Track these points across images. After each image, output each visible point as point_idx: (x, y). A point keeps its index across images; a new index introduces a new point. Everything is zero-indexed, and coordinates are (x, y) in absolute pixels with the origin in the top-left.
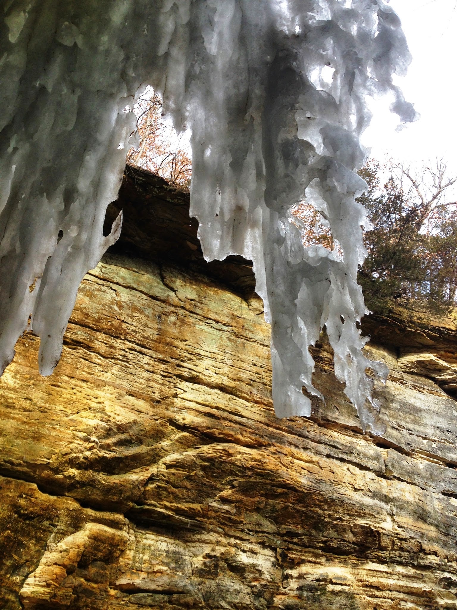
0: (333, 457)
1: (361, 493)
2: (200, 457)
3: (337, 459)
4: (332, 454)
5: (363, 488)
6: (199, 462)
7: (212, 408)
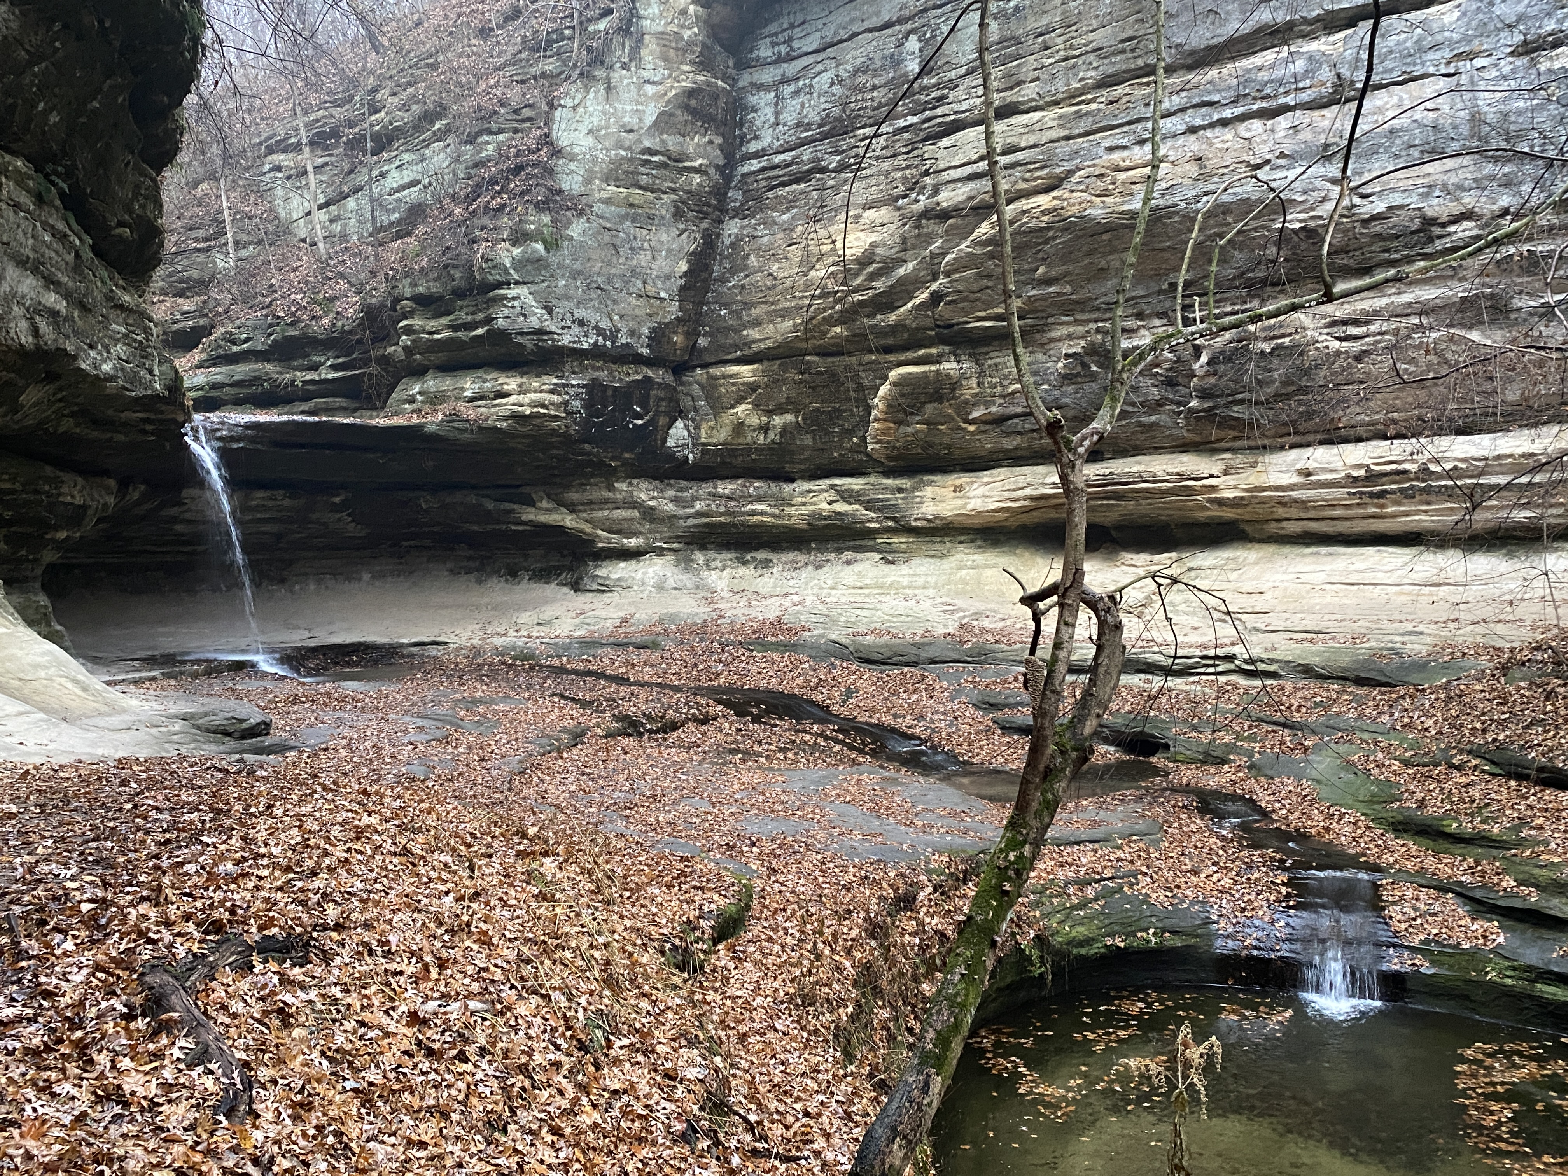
0: (1203, 128)
1: (1267, 168)
2: (976, 243)
3: (1212, 125)
4: (1198, 122)
5: (1268, 157)
6: (978, 250)
7: (975, 162)
